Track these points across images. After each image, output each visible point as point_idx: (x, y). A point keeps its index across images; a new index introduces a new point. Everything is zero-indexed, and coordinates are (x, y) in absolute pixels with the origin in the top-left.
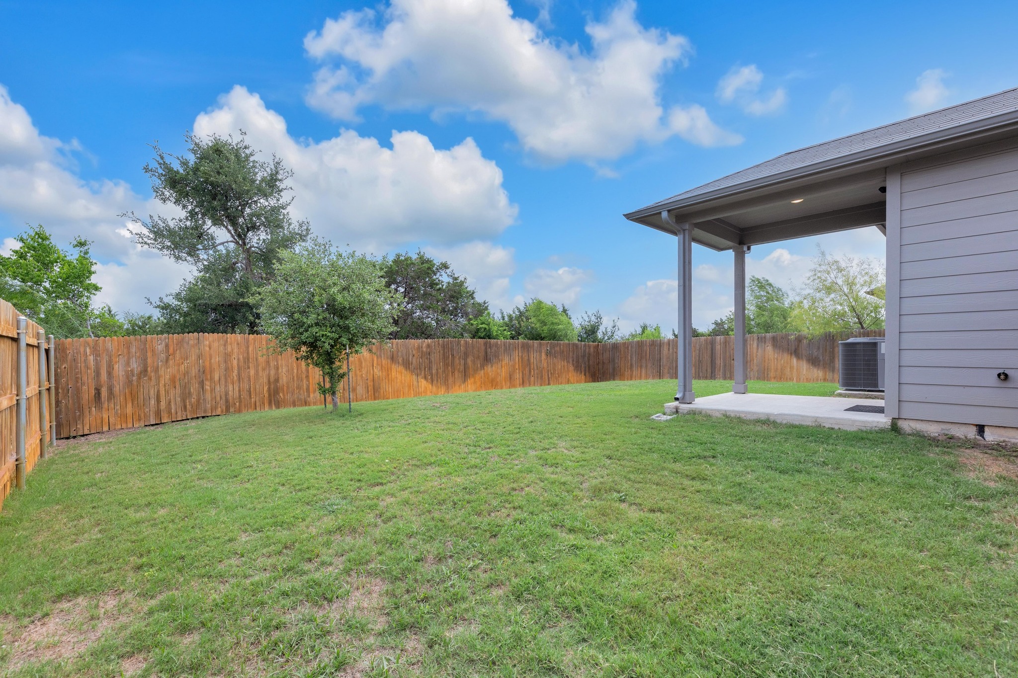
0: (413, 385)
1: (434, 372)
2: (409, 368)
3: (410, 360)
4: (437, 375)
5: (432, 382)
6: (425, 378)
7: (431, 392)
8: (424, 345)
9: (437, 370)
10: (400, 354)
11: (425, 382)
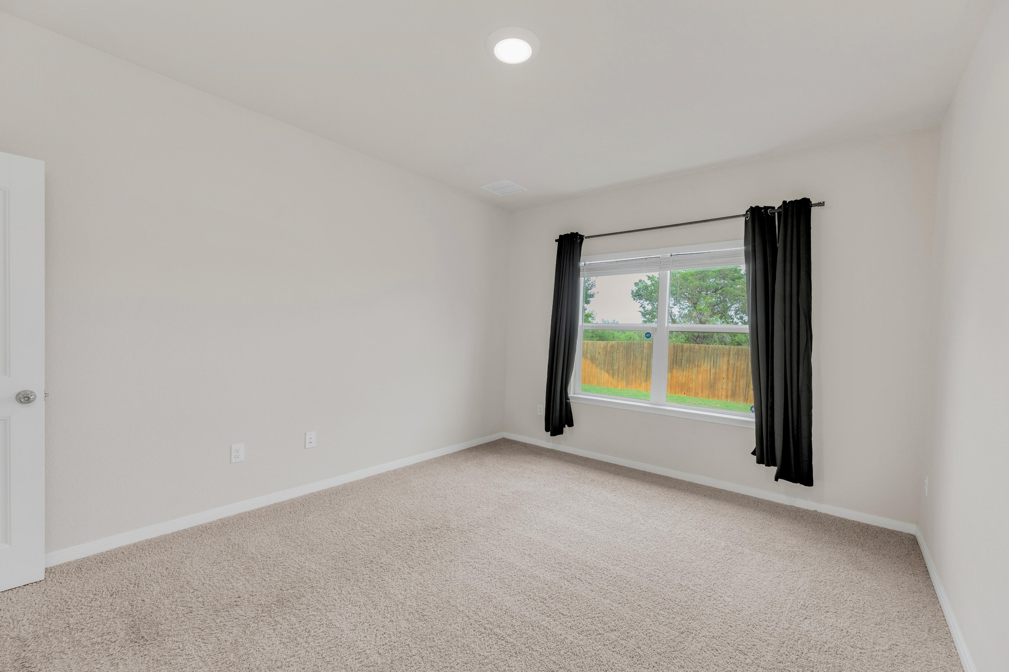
0: (597, 375)
1: (615, 368)
2: (595, 363)
3: (597, 357)
4: (618, 371)
5: (613, 376)
6: (608, 372)
7: (611, 384)
8: (609, 346)
9: (618, 366)
10: (589, 351)
11: (607, 375)
